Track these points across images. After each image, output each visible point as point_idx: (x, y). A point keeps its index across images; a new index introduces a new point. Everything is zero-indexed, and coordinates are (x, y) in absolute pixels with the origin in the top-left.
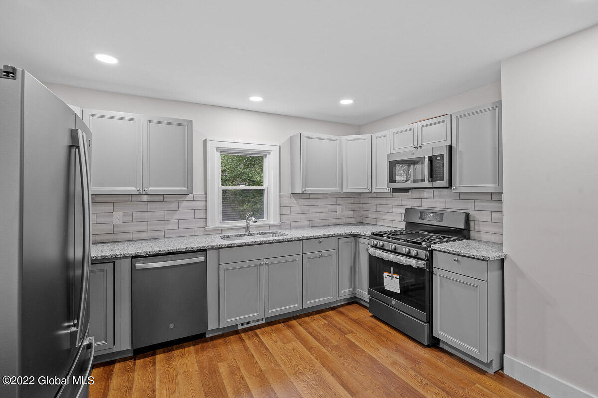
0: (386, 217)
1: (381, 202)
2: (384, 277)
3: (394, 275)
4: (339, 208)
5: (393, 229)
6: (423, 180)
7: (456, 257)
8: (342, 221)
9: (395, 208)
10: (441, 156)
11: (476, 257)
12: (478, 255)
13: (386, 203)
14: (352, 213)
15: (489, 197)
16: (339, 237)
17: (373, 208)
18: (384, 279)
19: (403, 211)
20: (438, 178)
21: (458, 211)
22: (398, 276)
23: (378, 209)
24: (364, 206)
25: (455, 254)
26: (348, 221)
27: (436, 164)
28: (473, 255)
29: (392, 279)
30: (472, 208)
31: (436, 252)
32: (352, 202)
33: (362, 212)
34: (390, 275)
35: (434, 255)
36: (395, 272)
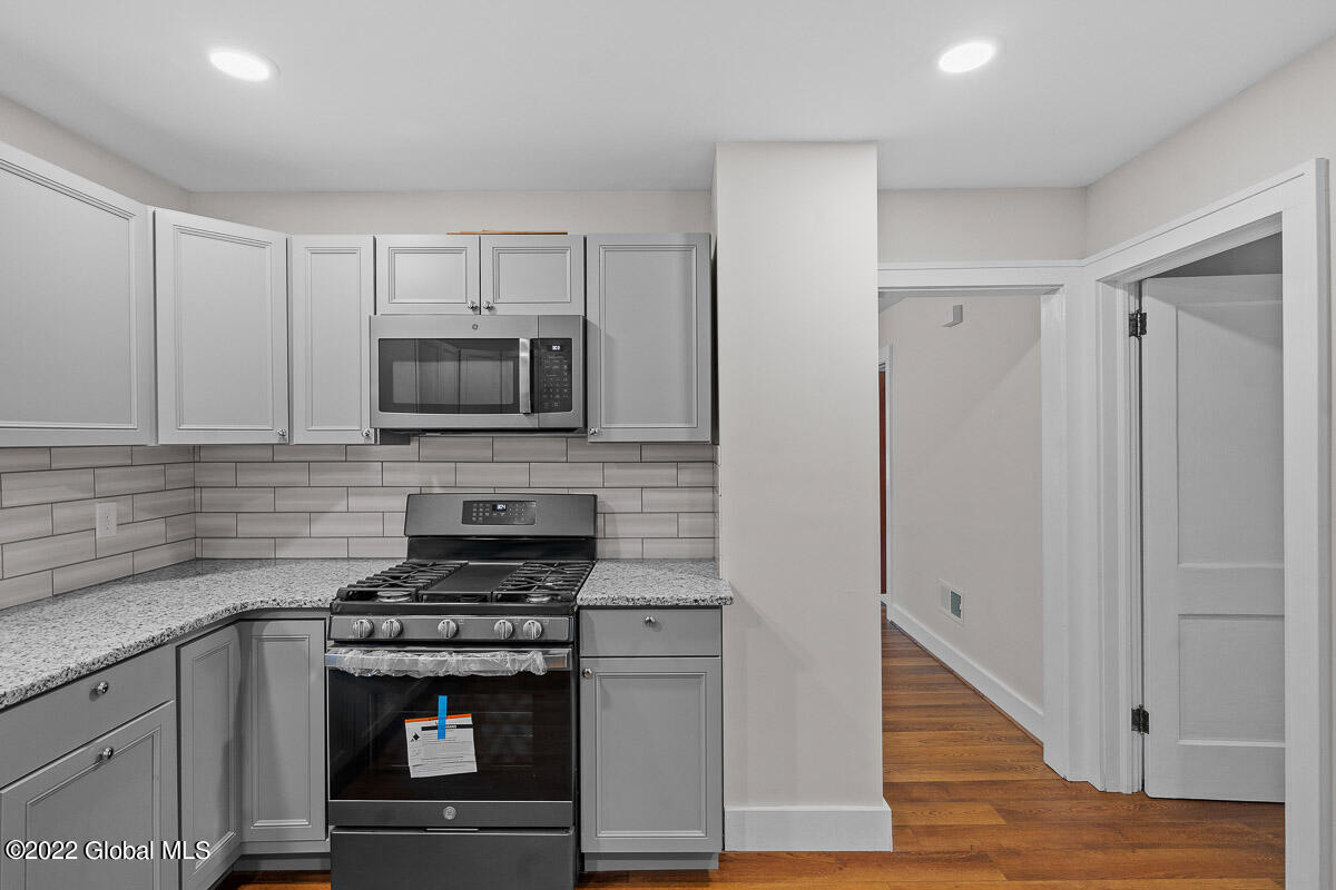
0: (319, 528)
1: (301, 477)
2: (409, 737)
3: (450, 721)
4: (105, 515)
5: (386, 566)
6: (513, 408)
7: (650, 615)
8: (122, 566)
9: (356, 495)
10: (566, 344)
11: (702, 604)
12: (708, 597)
13: (317, 479)
14: (160, 527)
15: (634, 455)
16: (178, 642)
17: (263, 500)
18: (409, 745)
19: (401, 503)
20: (556, 404)
21: (565, 492)
22: (468, 720)
23: (282, 505)
24: (207, 494)
25: (648, 607)
26: (146, 561)
27: (552, 362)
28: (696, 601)
29: (442, 736)
30: (598, 481)
31: (590, 612)
32: (160, 482)
33: (202, 521)
34: (433, 723)
35: (583, 622)
36: (453, 710)
